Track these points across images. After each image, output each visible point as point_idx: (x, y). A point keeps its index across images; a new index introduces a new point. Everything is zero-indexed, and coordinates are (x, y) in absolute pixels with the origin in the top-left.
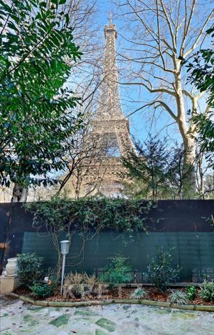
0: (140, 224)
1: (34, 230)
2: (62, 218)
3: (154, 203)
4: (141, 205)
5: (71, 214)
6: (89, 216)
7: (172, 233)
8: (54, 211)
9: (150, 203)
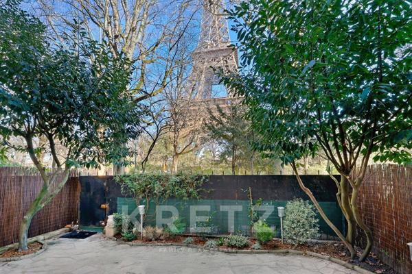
0: (195, 193)
1: (123, 197)
2: (140, 189)
3: (206, 177)
4: (196, 180)
5: (146, 185)
6: (158, 188)
7: (219, 201)
8: (135, 183)
9: (204, 178)
